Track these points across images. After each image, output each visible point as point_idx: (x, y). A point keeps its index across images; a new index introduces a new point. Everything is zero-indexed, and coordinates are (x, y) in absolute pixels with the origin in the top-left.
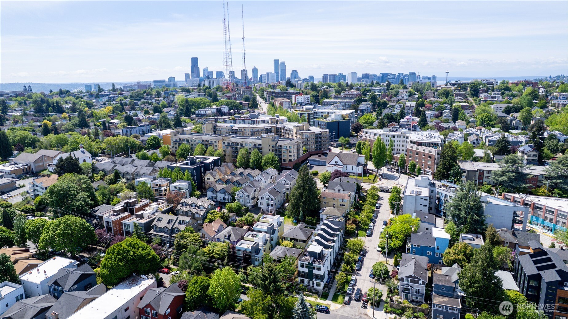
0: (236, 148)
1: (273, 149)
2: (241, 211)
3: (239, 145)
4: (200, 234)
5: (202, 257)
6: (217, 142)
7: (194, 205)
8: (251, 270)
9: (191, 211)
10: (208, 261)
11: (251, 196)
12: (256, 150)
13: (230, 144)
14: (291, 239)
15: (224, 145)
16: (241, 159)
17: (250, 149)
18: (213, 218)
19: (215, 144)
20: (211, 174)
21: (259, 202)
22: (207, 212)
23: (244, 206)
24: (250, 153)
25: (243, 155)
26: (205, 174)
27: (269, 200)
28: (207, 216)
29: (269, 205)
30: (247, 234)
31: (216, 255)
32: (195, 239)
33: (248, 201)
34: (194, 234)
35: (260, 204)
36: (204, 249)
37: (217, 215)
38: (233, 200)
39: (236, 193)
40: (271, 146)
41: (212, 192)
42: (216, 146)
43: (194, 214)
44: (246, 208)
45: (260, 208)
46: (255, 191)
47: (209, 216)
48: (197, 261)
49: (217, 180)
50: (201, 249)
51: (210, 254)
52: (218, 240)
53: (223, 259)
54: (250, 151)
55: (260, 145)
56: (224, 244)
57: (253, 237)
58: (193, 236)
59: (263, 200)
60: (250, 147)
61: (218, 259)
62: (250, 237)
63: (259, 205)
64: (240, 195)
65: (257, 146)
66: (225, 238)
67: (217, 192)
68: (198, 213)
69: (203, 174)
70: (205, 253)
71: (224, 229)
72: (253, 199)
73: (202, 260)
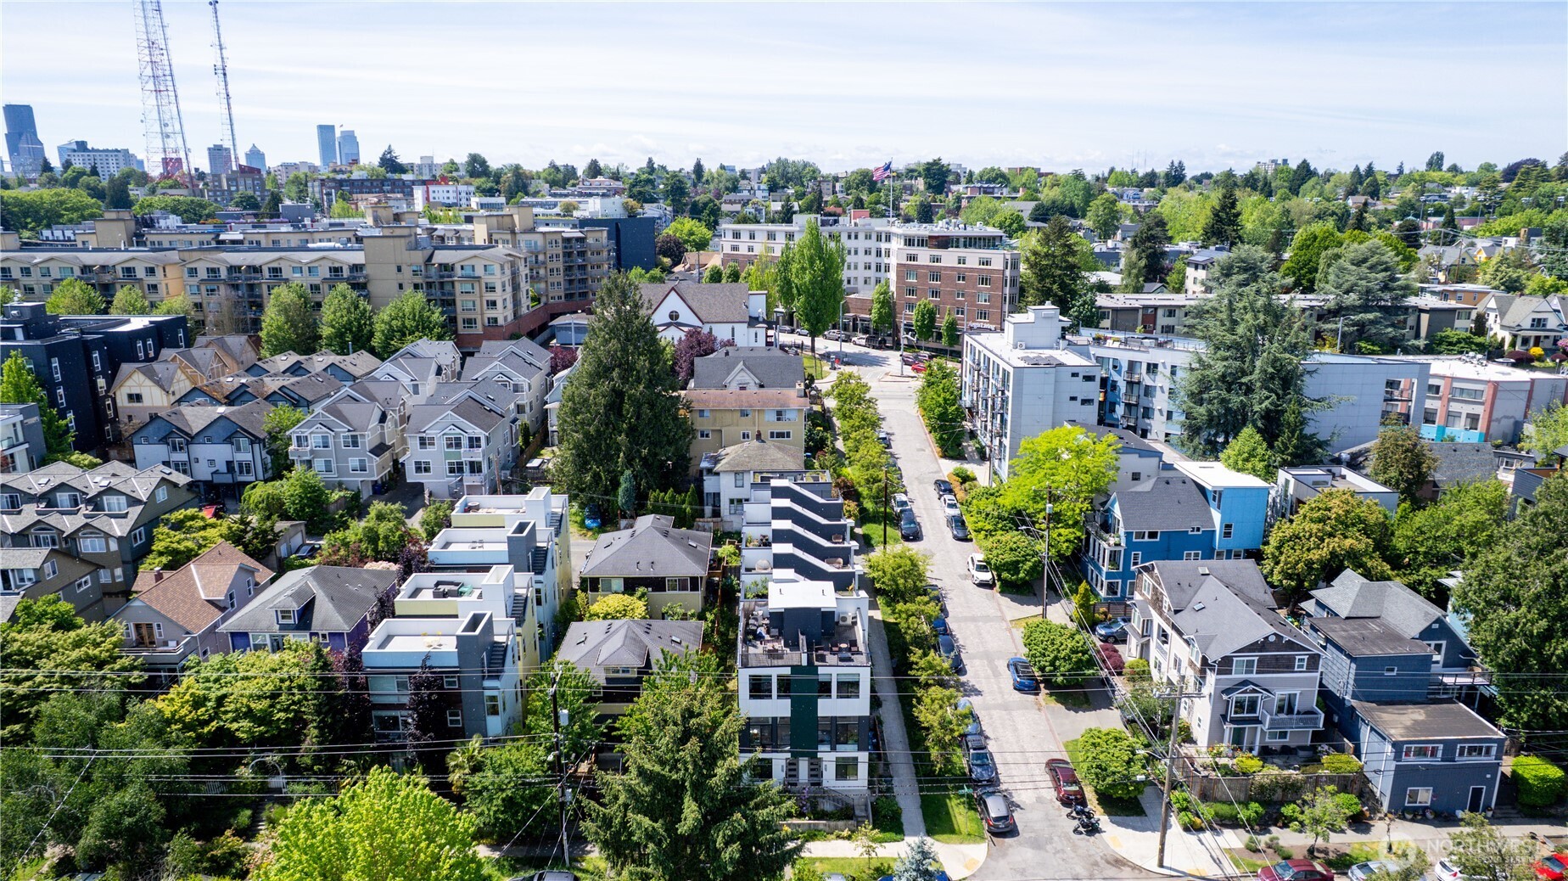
0: (251, 287)
1: (418, 280)
2: (326, 511)
3: (266, 273)
4: (121, 629)
5: (149, 751)
6: (159, 272)
7: (63, 498)
8: (477, 768)
9: (49, 528)
10: (195, 766)
11: (369, 439)
12: (342, 287)
13: (224, 274)
14: (630, 585)
15: (194, 281)
16: (279, 328)
17: (315, 288)
18: (190, 544)
19: (151, 280)
20: (151, 375)
21: (409, 460)
22: (149, 523)
23: (340, 485)
24: (319, 305)
25: (284, 310)
26: (111, 381)
27: (458, 445)
28: (151, 539)
29: (461, 470)
30: (406, 587)
31: (245, 724)
32: (88, 659)
33: (354, 462)
34: (83, 631)
35: (418, 469)
36: (159, 705)
37: (211, 532)
38: (279, 466)
39: (293, 433)
40: (407, 272)
41: (164, 440)
42: (154, 287)
43: (73, 537)
44: (349, 494)
45: (419, 488)
46: (383, 418)
47: (165, 539)
48: (120, 783)
49: (178, 397)
50: (134, 706)
51: (206, 723)
52: (240, 639)
53: (291, 735)
54: (318, 298)
55: (356, 268)
56: (287, 656)
57: (445, 595)
58: (78, 644)
59: (430, 449)
60: (316, 280)
61: (260, 741)
62: (427, 595)
63: (412, 477)
64: (314, 441)
65: (346, 273)
66: (283, 627)
67: (191, 439)
68: (97, 532)
69: (101, 382)
70: (168, 722)
71: (259, 588)
72: (379, 449)
73: (153, 766)
